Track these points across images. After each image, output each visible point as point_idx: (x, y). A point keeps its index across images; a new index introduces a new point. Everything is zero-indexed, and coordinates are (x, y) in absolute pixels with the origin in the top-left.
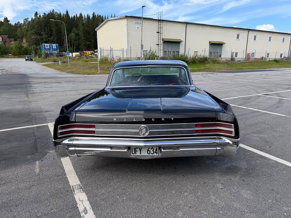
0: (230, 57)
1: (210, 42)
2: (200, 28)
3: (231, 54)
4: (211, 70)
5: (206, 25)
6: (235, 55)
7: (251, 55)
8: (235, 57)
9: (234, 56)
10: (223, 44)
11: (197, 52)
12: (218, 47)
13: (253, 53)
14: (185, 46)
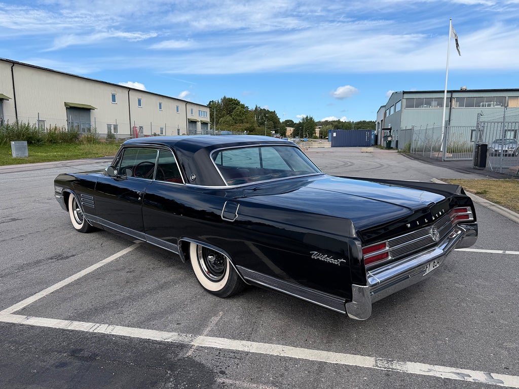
0: (106, 132)
1: (66, 104)
2: (44, 76)
3: (107, 128)
4: (97, 156)
5: (55, 72)
6: (115, 129)
7: (138, 130)
8: (115, 132)
9: (113, 132)
10: (90, 109)
11: (44, 121)
12: (83, 115)
13: (141, 127)
14: (15, 109)
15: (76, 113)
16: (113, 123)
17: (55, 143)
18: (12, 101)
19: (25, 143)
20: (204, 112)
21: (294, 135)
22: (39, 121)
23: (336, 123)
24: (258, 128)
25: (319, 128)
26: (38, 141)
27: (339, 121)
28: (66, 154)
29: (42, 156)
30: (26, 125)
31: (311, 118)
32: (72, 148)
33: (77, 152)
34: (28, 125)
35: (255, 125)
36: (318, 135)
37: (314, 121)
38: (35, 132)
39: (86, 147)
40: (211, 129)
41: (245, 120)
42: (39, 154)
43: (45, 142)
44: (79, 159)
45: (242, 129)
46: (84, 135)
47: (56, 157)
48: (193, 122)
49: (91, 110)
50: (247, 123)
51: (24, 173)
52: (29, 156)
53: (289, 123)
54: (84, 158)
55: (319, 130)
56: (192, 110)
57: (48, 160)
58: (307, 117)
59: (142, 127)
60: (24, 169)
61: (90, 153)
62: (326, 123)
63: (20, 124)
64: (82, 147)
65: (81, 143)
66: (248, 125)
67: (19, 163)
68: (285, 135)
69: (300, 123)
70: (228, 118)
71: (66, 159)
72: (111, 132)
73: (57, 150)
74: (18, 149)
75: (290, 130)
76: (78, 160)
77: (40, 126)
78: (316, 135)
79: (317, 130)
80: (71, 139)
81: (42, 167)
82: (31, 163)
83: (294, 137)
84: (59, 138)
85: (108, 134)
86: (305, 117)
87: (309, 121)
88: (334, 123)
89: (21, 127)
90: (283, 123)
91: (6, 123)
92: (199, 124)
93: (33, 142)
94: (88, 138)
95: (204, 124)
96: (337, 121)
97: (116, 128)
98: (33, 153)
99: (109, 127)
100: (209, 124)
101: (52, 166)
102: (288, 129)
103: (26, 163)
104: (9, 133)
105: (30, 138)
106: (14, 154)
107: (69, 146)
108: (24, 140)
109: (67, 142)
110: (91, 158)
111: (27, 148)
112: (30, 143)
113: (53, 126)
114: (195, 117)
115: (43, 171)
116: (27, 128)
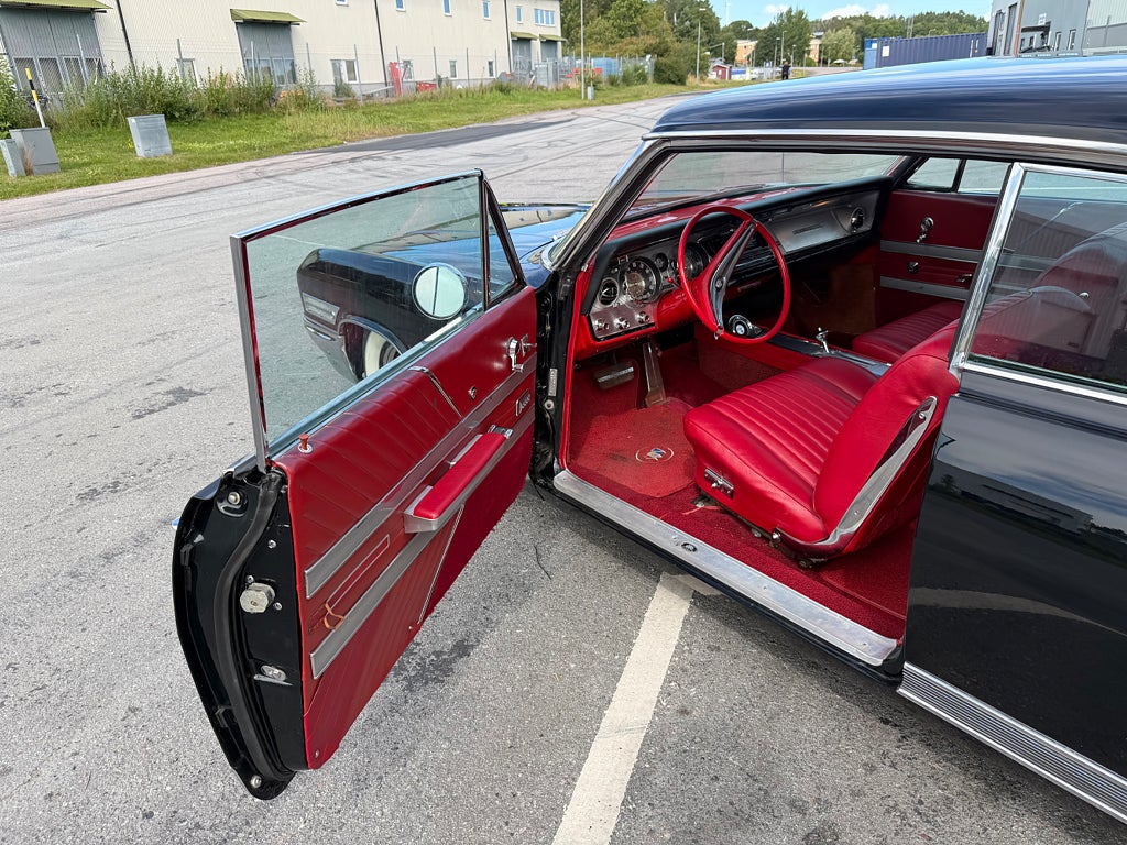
0: (332, 81)
1: (233, 14)
3: (332, 69)
4: (327, 143)
6: (349, 70)
7: (402, 71)
8: (349, 79)
9: (345, 79)
10: (290, 23)
11: (191, 61)
12: (275, 37)
13: (407, 63)
14: (122, 32)
15: (260, 34)
16: (345, 55)
17: (225, 114)
18: (113, 14)
19: (161, 119)
20: (547, 11)
21: (759, 59)
22: (181, 61)
23: (859, 24)
24: (676, 44)
25: (818, 37)
26: (188, 111)
27: (867, 19)
28: (255, 141)
29: (202, 151)
30: (156, 74)
31: (801, 13)
32: (264, 124)
33: (281, 137)
34: (160, 72)
35: (670, 38)
36: (814, 56)
37: (806, 21)
38: (178, 91)
39: (296, 122)
40: (563, 56)
41: (643, 26)
42: (196, 145)
43: (203, 115)
44: (287, 153)
45: (638, 51)
46: (285, 92)
47: (235, 150)
48: (523, 41)
49: (292, 26)
50: (648, 33)
51: (172, 202)
52: (174, 153)
53: (741, 30)
54: (298, 150)
55: (818, 42)
56: (519, 10)
57: (219, 160)
58: (790, 11)
59: (409, 62)
60: (169, 190)
61: (310, 138)
62: (837, 24)
63: (140, 70)
64: (288, 121)
65: (283, 110)
66: (651, 40)
67: (154, 173)
68: (734, 59)
69: (772, 27)
70: (601, 23)
71: (260, 156)
72: (341, 80)
73: (234, 132)
74: (147, 137)
75: (746, 48)
76: (285, 158)
77: (187, 73)
78: (811, 56)
79: (814, 44)
80: (260, 103)
81: (211, 182)
82: (181, 170)
83: (758, 64)
84: (233, 103)
85: (336, 86)
86: (784, 9)
87: (794, 20)
88: (854, 23)
89: (145, 80)
90: (727, 29)
91: (108, 70)
92: (536, 45)
93: (177, 115)
94: (297, 97)
95: (549, 43)
96: (861, 17)
97: (351, 66)
98: (181, 144)
99: (336, 64)
100: (560, 44)
101: (233, 178)
102: (741, 43)
103: (171, 172)
104: (119, 97)
105: (169, 105)
106: (141, 150)
107: (259, 121)
108: (157, 112)
109: (252, 111)
110: (314, 150)
111: (166, 132)
112: (170, 118)
113: (216, 72)
114: (527, 27)
115: (216, 194)
116: (159, 81)
